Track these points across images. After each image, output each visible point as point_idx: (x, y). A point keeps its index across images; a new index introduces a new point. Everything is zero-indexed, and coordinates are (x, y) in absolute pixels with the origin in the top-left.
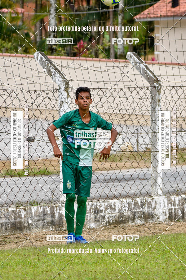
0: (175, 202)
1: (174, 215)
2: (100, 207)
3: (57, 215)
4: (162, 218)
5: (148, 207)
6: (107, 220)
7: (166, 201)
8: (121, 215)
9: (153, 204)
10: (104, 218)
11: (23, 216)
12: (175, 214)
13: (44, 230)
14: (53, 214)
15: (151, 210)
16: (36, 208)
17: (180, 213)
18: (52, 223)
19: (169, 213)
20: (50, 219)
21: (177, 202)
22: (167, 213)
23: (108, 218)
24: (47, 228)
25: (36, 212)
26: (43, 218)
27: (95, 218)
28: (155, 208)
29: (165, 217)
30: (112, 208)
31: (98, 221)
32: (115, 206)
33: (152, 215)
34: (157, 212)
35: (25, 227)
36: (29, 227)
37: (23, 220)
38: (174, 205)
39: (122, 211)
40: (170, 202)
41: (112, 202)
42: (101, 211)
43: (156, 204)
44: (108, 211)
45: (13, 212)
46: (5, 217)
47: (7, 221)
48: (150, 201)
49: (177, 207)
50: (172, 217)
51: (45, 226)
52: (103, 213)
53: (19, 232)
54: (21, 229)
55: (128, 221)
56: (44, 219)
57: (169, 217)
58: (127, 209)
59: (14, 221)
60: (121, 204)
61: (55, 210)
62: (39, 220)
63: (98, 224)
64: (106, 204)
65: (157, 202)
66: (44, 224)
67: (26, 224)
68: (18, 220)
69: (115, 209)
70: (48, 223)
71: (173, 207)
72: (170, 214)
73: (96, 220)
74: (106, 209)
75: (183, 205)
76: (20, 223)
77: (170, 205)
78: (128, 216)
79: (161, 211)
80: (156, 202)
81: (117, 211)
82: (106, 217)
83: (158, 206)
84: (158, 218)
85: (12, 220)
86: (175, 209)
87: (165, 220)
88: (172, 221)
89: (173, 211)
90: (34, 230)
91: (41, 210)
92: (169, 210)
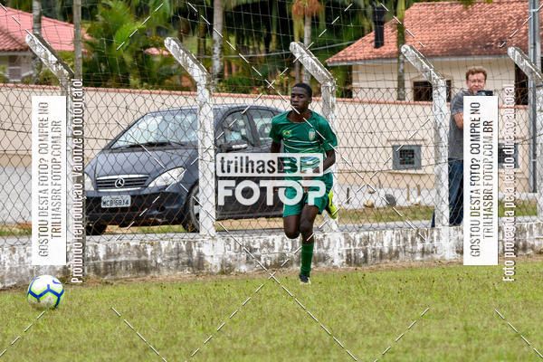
0: (354, 241)
1: (353, 258)
2: (254, 244)
3: (195, 253)
4: (338, 261)
5: (319, 247)
6: (263, 261)
7: (343, 239)
8: (282, 256)
9: (326, 243)
10: (260, 259)
11: (149, 254)
12: (355, 257)
13: (179, 273)
14: (189, 251)
15: (322, 251)
16: (167, 243)
17: (362, 255)
18: (189, 263)
19: (347, 256)
20: (186, 258)
21: (358, 242)
22: (345, 255)
23: (265, 259)
24: (182, 270)
25: (167, 248)
26: (176, 257)
27: (248, 258)
28: (328, 248)
29: (342, 261)
30: (270, 246)
31: (251, 263)
32: (273, 243)
33: (324, 258)
34: (330, 253)
35: (152, 268)
36: (157, 268)
37: (149, 259)
38: (354, 245)
39: (284, 251)
40: (348, 241)
41: (270, 238)
42: (256, 249)
43: (329, 243)
44: (264, 249)
45: (136, 247)
46: (126, 253)
47: (127, 259)
48: (322, 240)
49: (357, 247)
50: (351, 260)
51: (180, 267)
52: (258, 253)
53: (144, 274)
54: (147, 270)
55: (292, 264)
56: (178, 258)
57: (347, 260)
58: (290, 247)
59: (137, 259)
60: (282, 241)
61: (193, 247)
62: (171, 259)
63: (251, 266)
64: (262, 241)
65: (331, 241)
66: (177, 265)
67: (153, 264)
68: (143, 258)
69: (273, 247)
70: (183, 264)
71: (352, 247)
72: (349, 256)
73: (248, 261)
74: (262, 247)
75: (365, 245)
76: (146, 262)
77: (348, 245)
78: (292, 258)
79: (336, 252)
80: (329, 239)
81: (276, 251)
82: (262, 258)
83: (332, 246)
84: (333, 261)
85: (135, 258)
86: (355, 250)
87: (342, 265)
88: (351, 266)
89: (353, 252)
90: (165, 273)
91: (173, 246)
92: (347, 250)
